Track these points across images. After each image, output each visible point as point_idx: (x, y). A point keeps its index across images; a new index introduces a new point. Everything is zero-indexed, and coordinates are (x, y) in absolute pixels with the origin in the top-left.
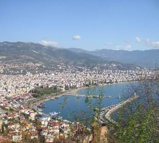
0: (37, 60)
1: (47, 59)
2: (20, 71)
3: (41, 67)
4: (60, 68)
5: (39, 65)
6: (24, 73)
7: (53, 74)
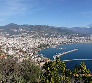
0: (45, 33)
1: (50, 32)
2: (38, 37)
3: (47, 35)
4: (55, 36)
5: (46, 35)
6: (40, 38)
7: (51, 38)
